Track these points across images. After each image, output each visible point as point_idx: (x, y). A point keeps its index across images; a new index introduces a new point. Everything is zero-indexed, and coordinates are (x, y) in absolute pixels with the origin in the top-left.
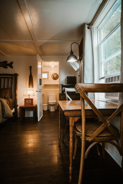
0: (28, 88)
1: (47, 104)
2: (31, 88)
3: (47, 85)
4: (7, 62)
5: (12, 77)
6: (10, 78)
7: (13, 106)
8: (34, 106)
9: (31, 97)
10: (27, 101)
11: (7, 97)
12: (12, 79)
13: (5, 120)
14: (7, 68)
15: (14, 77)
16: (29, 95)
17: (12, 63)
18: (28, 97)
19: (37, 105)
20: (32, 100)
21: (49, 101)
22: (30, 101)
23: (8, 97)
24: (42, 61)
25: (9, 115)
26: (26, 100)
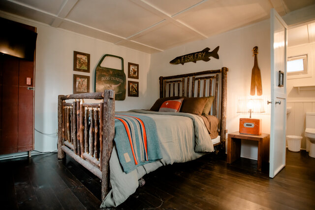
0: (250, 96)
1: (301, 137)
2: (256, 96)
3: (300, 87)
4: (210, 49)
5: (217, 75)
6: (213, 77)
7: (218, 131)
8: (262, 137)
9: (254, 117)
10: (245, 125)
11: (207, 113)
12: (217, 79)
13: (199, 156)
14: (210, 59)
15: (220, 75)
16: (250, 112)
17: (217, 48)
18: (247, 116)
19: (269, 135)
20: (257, 122)
21: (308, 130)
22: (253, 125)
23: (209, 114)
24: (286, 26)
25: (206, 147)
26: (242, 121)
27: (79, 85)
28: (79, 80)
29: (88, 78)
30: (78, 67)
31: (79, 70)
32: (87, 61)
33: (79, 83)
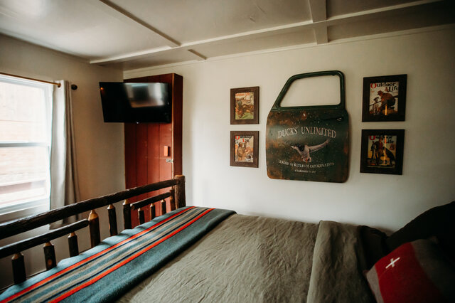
27: (240, 149)
28: (239, 140)
29: (256, 135)
30: (237, 118)
31: (239, 122)
32: (252, 102)
33: (240, 145)
